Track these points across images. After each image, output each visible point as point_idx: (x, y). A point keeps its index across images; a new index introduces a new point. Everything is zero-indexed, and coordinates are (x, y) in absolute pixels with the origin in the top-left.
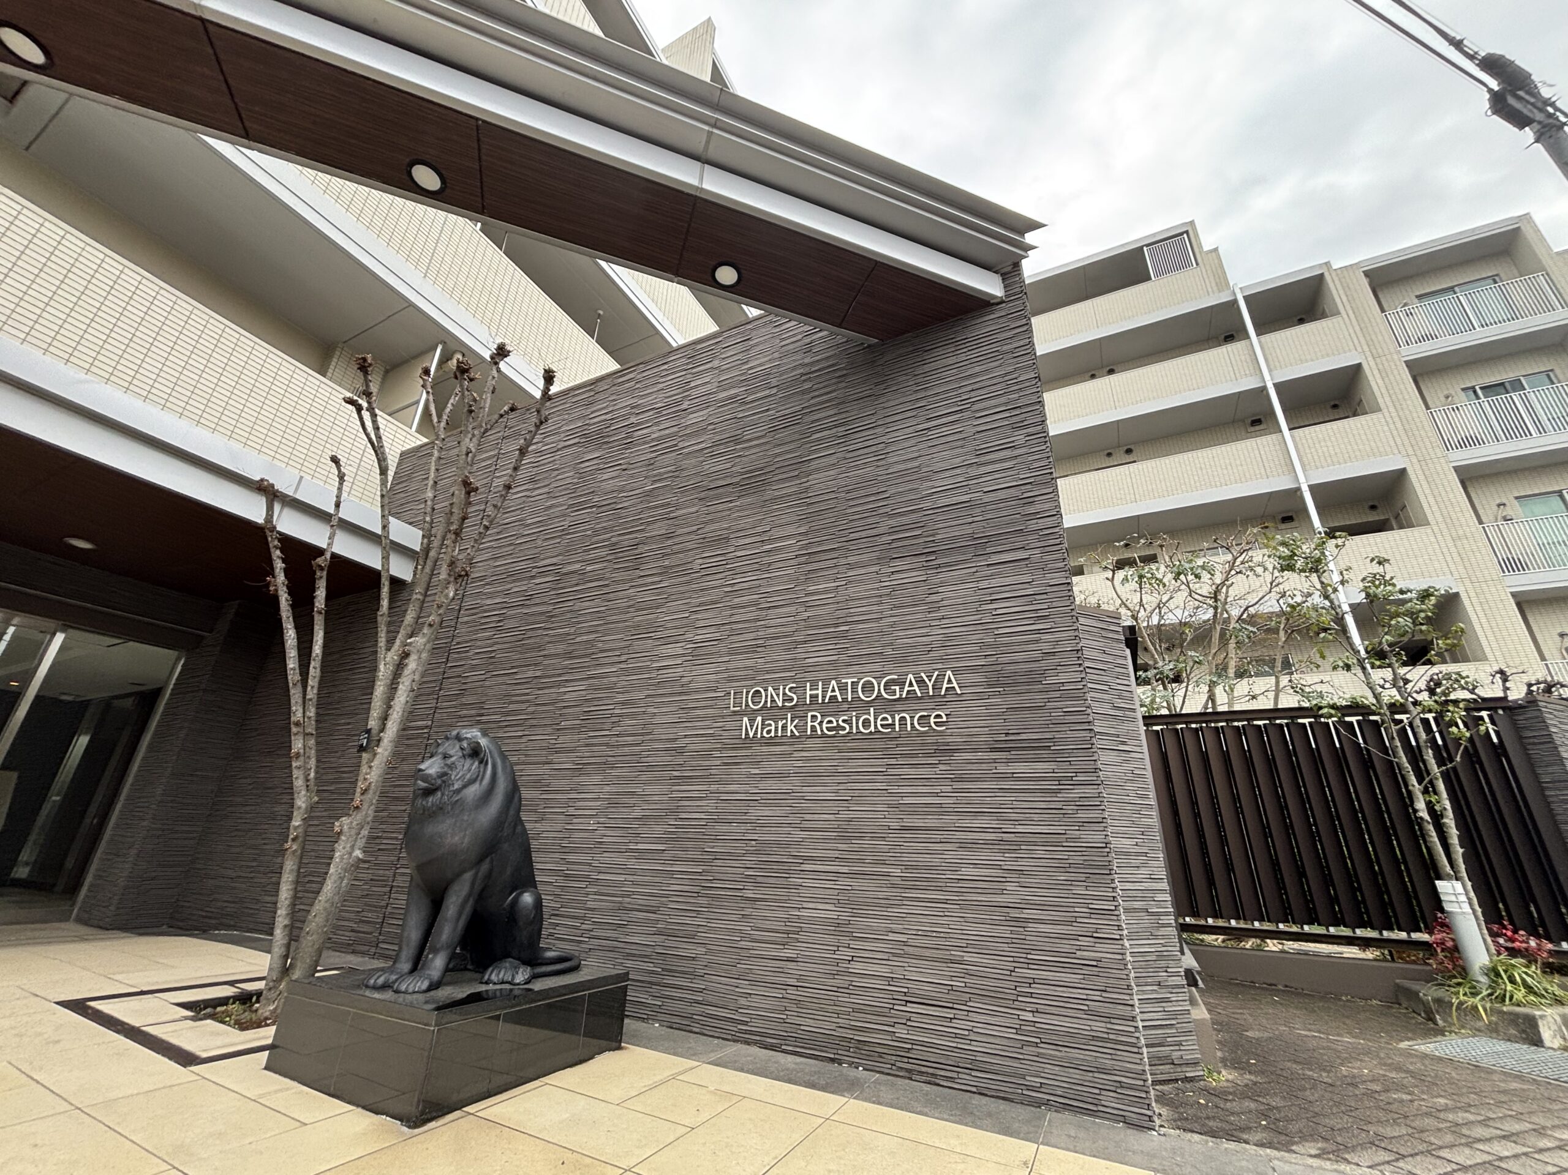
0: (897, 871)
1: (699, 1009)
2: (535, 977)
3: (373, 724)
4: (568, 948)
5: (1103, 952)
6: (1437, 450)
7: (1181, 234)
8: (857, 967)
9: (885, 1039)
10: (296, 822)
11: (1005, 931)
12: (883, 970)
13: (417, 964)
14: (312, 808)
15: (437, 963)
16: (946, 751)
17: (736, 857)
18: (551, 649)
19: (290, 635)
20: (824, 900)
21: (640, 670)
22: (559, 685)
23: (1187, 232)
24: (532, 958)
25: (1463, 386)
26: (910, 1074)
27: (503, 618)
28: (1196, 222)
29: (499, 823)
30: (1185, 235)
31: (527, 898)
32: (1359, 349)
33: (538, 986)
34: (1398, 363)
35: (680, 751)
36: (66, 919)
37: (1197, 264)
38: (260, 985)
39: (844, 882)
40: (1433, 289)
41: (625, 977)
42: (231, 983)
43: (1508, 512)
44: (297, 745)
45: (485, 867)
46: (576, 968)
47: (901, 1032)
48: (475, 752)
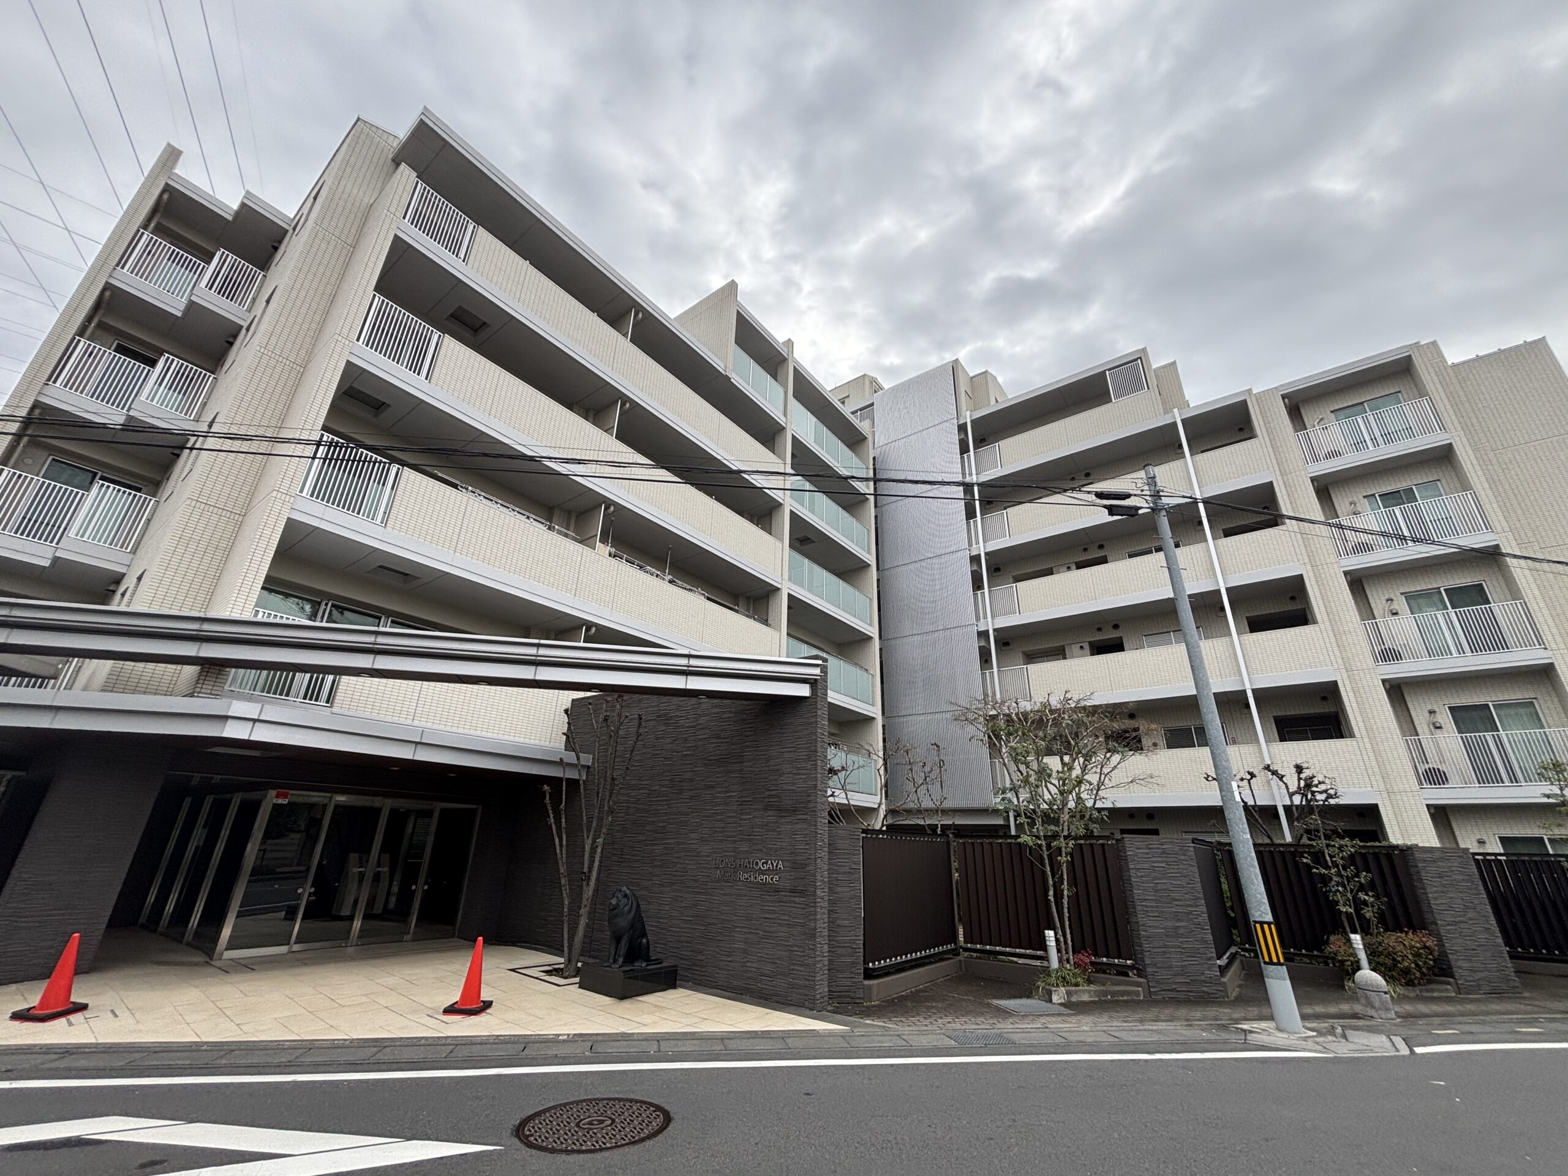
0: (761, 932)
1: (703, 978)
2: (647, 965)
3: (586, 870)
4: (660, 956)
5: (810, 961)
6: (1332, 557)
7: (1136, 360)
8: (749, 964)
9: (754, 987)
10: (566, 910)
11: (787, 954)
12: (756, 966)
13: (615, 961)
14: (570, 903)
15: (621, 960)
16: (777, 891)
17: (716, 924)
18: (648, 827)
19: (557, 840)
20: (740, 941)
21: (683, 843)
22: (653, 845)
23: (1140, 358)
24: (647, 959)
25: (1365, 494)
26: (760, 998)
27: (628, 808)
28: (1148, 349)
29: (634, 918)
30: (1139, 361)
31: (644, 941)
32: (1271, 469)
33: (649, 967)
34: (1304, 477)
35: (697, 881)
36: (453, 937)
37: (1148, 388)
38: (562, 966)
39: (748, 936)
40: (1345, 405)
41: (676, 966)
42: (549, 965)
43: (1395, 606)
44: (563, 881)
45: (631, 932)
46: (661, 963)
47: (759, 985)
48: (626, 896)
